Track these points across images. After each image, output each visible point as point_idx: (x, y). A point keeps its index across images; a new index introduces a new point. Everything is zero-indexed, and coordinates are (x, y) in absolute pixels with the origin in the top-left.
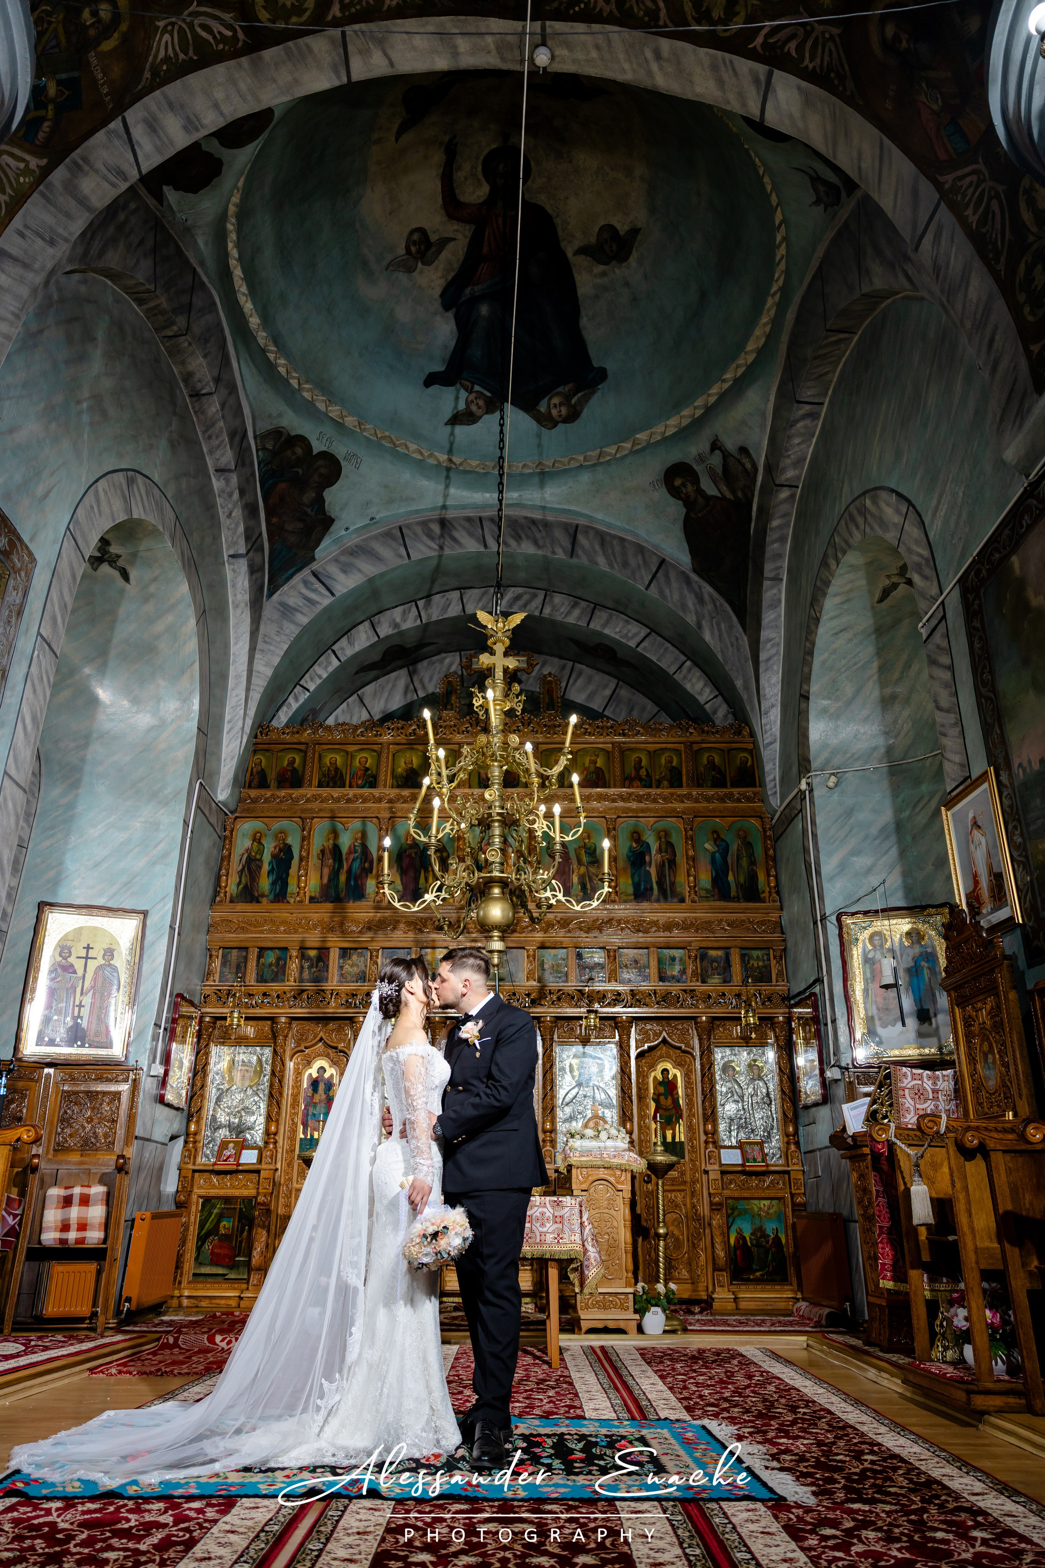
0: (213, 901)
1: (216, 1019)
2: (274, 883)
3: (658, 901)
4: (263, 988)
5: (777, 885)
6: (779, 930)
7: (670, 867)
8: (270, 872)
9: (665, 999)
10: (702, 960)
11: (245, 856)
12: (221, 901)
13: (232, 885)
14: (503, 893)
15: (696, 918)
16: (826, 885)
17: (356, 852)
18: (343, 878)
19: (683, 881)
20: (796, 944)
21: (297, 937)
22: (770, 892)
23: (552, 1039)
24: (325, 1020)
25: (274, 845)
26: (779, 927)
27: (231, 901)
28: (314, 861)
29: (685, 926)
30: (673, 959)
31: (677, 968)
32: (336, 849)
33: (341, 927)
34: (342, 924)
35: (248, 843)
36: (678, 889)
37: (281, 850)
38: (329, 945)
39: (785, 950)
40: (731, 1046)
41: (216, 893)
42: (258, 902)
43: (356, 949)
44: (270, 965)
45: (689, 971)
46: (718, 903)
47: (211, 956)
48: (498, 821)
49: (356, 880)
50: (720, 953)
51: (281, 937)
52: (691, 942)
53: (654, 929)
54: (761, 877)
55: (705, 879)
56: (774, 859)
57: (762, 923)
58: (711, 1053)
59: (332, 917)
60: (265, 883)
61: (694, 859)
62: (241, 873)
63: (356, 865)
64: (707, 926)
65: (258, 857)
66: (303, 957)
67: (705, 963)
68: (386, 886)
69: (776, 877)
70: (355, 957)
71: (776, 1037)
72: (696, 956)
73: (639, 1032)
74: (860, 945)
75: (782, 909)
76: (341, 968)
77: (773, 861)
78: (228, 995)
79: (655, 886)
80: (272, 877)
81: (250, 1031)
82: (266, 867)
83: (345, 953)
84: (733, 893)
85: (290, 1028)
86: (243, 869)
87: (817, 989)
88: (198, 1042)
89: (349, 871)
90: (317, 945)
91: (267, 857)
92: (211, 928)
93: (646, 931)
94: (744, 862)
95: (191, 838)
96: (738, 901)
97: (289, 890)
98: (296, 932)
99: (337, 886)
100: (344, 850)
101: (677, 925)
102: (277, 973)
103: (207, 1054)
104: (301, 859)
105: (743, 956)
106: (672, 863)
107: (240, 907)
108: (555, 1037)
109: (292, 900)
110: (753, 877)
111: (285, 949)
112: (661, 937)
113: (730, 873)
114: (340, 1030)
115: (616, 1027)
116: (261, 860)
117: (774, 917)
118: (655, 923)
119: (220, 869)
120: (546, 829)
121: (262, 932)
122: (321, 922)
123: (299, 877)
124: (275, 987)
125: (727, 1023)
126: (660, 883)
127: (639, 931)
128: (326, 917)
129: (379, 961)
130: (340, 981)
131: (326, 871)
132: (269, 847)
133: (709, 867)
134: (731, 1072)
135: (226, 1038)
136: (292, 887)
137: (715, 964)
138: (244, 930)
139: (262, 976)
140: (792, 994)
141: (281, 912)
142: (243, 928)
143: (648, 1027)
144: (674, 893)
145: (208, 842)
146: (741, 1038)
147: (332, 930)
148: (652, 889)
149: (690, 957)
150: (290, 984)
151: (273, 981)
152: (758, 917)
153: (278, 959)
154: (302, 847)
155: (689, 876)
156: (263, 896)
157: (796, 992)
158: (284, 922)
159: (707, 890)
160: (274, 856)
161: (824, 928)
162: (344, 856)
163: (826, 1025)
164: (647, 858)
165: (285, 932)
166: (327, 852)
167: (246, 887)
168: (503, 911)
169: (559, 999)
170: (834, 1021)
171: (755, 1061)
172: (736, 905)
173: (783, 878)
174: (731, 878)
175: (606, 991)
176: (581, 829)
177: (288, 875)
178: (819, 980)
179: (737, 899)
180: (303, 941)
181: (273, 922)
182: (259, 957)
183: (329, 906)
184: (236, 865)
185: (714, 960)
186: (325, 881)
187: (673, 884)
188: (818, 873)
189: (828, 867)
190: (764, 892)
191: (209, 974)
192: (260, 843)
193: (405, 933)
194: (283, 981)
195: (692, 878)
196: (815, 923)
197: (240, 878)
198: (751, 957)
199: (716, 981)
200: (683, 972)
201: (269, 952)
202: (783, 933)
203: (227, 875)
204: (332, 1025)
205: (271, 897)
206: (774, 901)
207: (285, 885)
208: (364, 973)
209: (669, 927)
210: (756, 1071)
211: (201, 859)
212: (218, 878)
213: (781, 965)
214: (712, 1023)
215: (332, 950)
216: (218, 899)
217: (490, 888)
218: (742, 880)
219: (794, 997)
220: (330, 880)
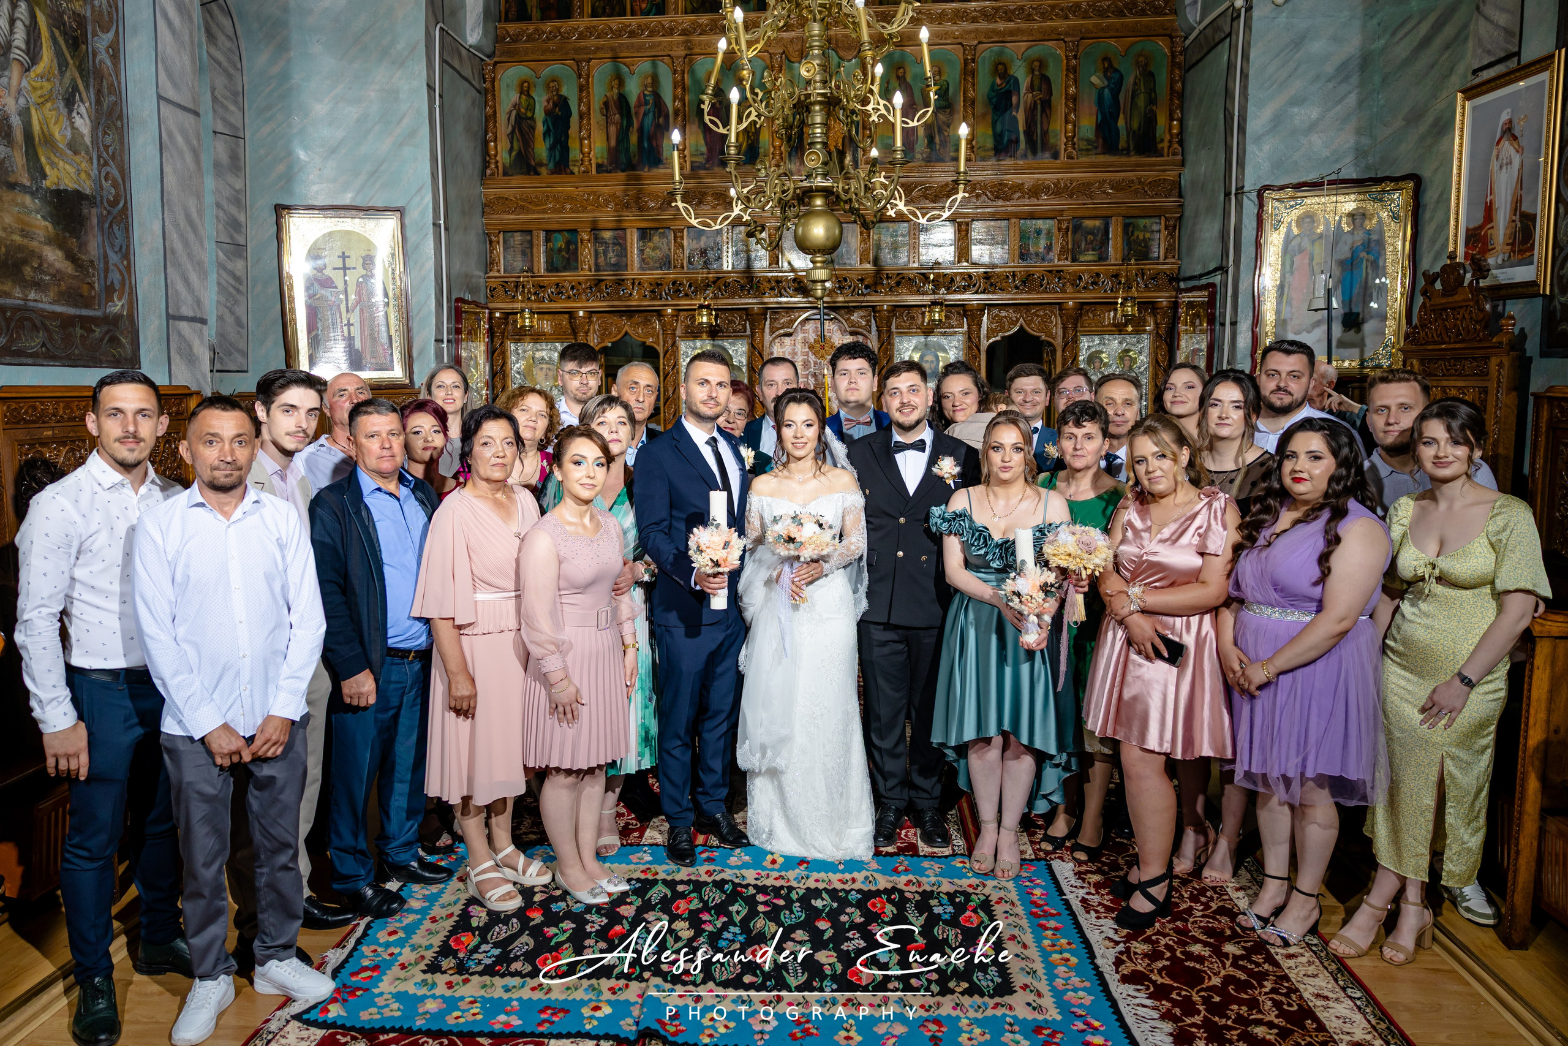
0: (483, 174)
1: (506, 315)
2: (552, 149)
3: (1025, 156)
4: (554, 278)
5: (1181, 132)
6: (1176, 192)
7: (1043, 111)
8: (546, 134)
9: (1028, 281)
10: (1075, 232)
11: (514, 113)
12: (492, 174)
13: (502, 152)
14: (827, 204)
15: (1071, 180)
16: (1250, 148)
17: (646, 103)
18: (634, 138)
19: (1058, 129)
20: (1196, 215)
21: (586, 217)
22: (1170, 142)
23: (889, 331)
24: (629, 313)
25: (545, 97)
26: (1177, 188)
27: (505, 174)
28: (596, 117)
29: (1057, 190)
30: (1038, 232)
31: (1043, 243)
32: (622, 100)
33: (637, 202)
34: (638, 199)
35: (514, 97)
36: (1052, 141)
37: (555, 105)
38: (625, 225)
39: (1180, 218)
40: (1101, 333)
41: (486, 165)
42: (537, 174)
43: (657, 229)
44: (560, 250)
45: (1056, 249)
46: (1102, 159)
47: (491, 242)
48: (820, 103)
49: (650, 140)
50: (1097, 223)
51: (568, 217)
52: (1062, 211)
53: (1017, 195)
54: (1162, 120)
55: (1087, 125)
56: (1181, 96)
57: (1154, 184)
58: (1076, 341)
59: (625, 191)
60: (541, 149)
61: (1074, 99)
62: (511, 136)
63: (649, 120)
64: (1084, 189)
65: (529, 114)
66: (597, 240)
67: (1078, 236)
68: (678, 197)
69: (1181, 121)
70: (656, 239)
71: (1157, 324)
72: (1067, 229)
73: (992, 320)
74: (1283, 229)
75: (1183, 164)
76: (642, 251)
77: (1179, 97)
78: (517, 287)
79: (1022, 137)
80: (550, 141)
81: (546, 326)
82: (540, 128)
83: (645, 234)
84: (1122, 144)
85: (590, 322)
86: (513, 132)
87: (1217, 279)
88: (492, 340)
89: (641, 130)
90: (611, 225)
91: (540, 115)
92: (487, 207)
93: (1008, 199)
94: (1141, 101)
95: (441, 106)
96: (1128, 154)
97: (571, 156)
98: (585, 210)
99: (627, 149)
100: (633, 100)
101: (1046, 189)
102: (568, 260)
103: (503, 353)
104: (581, 116)
105: (1126, 226)
106: (1046, 105)
107: (518, 180)
108: (893, 329)
109: (576, 170)
110: (1150, 121)
111: (574, 232)
112: (1026, 204)
113: (1121, 116)
114: (646, 322)
115: (965, 315)
116: (532, 118)
117: (1171, 175)
118: (1019, 187)
119: (486, 134)
120: (883, 112)
121: (545, 212)
122: (613, 196)
123: (581, 140)
124: (567, 277)
125: (1099, 307)
126: (1029, 133)
127: (998, 198)
128: (619, 190)
129: (685, 243)
130: (641, 268)
131: (613, 130)
132: (541, 101)
133: (1094, 109)
134: (1097, 364)
135: (520, 335)
136: (574, 154)
137: (1090, 237)
138: (524, 209)
139: (552, 263)
140: (1182, 275)
141: (565, 187)
142: (522, 207)
143: (1003, 314)
144: (1045, 146)
145: (465, 101)
146: (1114, 325)
147: (627, 206)
148: (1017, 141)
149: (1059, 229)
150: (585, 271)
151: (565, 269)
152: (1150, 176)
153: (568, 243)
154: (580, 100)
155: (1067, 122)
156: (541, 165)
157: (1188, 274)
158: (570, 199)
159: (1088, 141)
160: (548, 113)
161: (1240, 205)
162: (633, 111)
163: (1223, 325)
164: (1014, 99)
165: (572, 211)
166: (612, 104)
167: (519, 153)
168: (827, 230)
169: (898, 284)
170: (1234, 324)
171: (1128, 351)
172: (1124, 159)
173: (1192, 124)
174: (1121, 123)
175: (956, 274)
176: (931, 110)
177: (567, 137)
178: (1222, 269)
179: (1126, 152)
180: (594, 222)
181: (556, 199)
182: (547, 240)
183: (621, 175)
184: (503, 127)
185: (1091, 232)
186: (613, 143)
187: (1045, 133)
188: (1242, 130)
189: (1256, 123)
190: (1162, 141)
191: (492, 263)
192: (529, 96)
193: (713, 208)
194: (576, 269)
195: (1070, 127)
196: (1227, 194)
197: (512, 142)
198: (1135, 227)
199: (1090, 258)
200: (1049, 248)
201: (557, 235)
202: (1180, 196)
203: (495, 141)
204: (637, 318)
205: (551, 166)
206: (1174, 154)
207: (566, 150)
208: (668, 257)
209: (1035, 191)
210: (1127, 363)
211: (459, 127)
212: (485, 143)
213: (1173, 237)
214: (1081, 309)
215: (628, 232)
216: (488, 172)
217: (811, 198)
218: (1135, 125)
219: (1186, 279)
220: (618, 142)
